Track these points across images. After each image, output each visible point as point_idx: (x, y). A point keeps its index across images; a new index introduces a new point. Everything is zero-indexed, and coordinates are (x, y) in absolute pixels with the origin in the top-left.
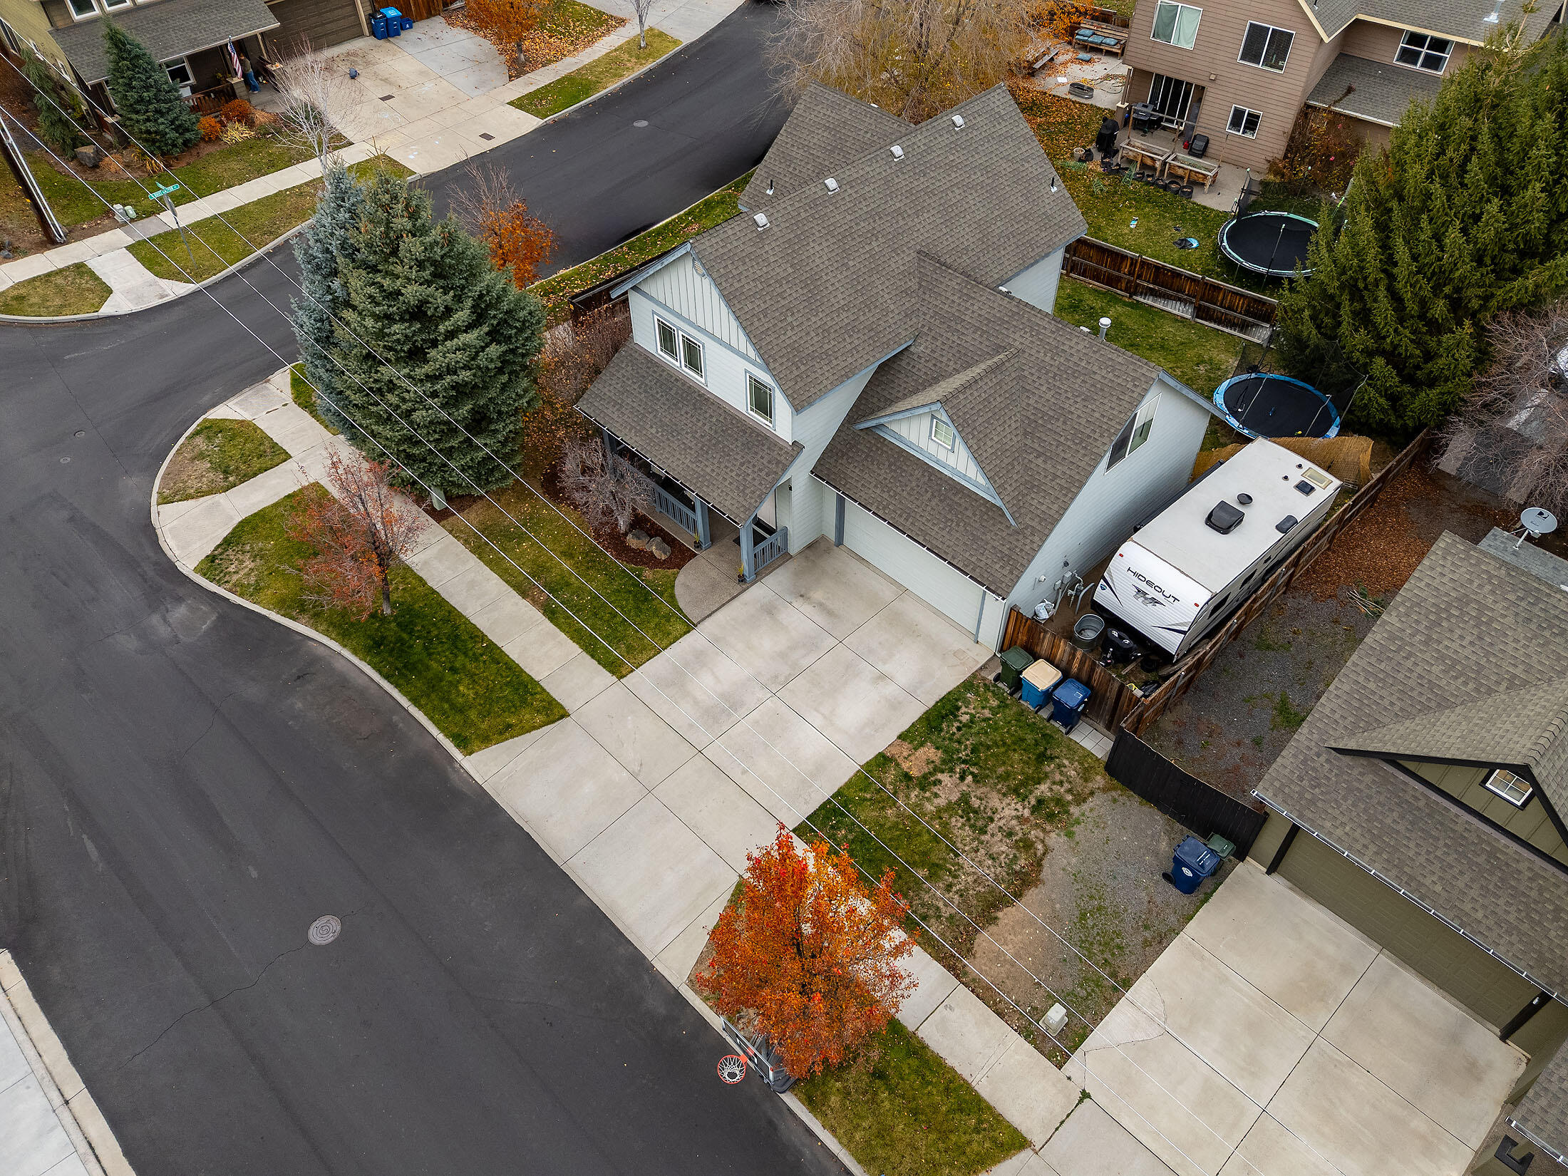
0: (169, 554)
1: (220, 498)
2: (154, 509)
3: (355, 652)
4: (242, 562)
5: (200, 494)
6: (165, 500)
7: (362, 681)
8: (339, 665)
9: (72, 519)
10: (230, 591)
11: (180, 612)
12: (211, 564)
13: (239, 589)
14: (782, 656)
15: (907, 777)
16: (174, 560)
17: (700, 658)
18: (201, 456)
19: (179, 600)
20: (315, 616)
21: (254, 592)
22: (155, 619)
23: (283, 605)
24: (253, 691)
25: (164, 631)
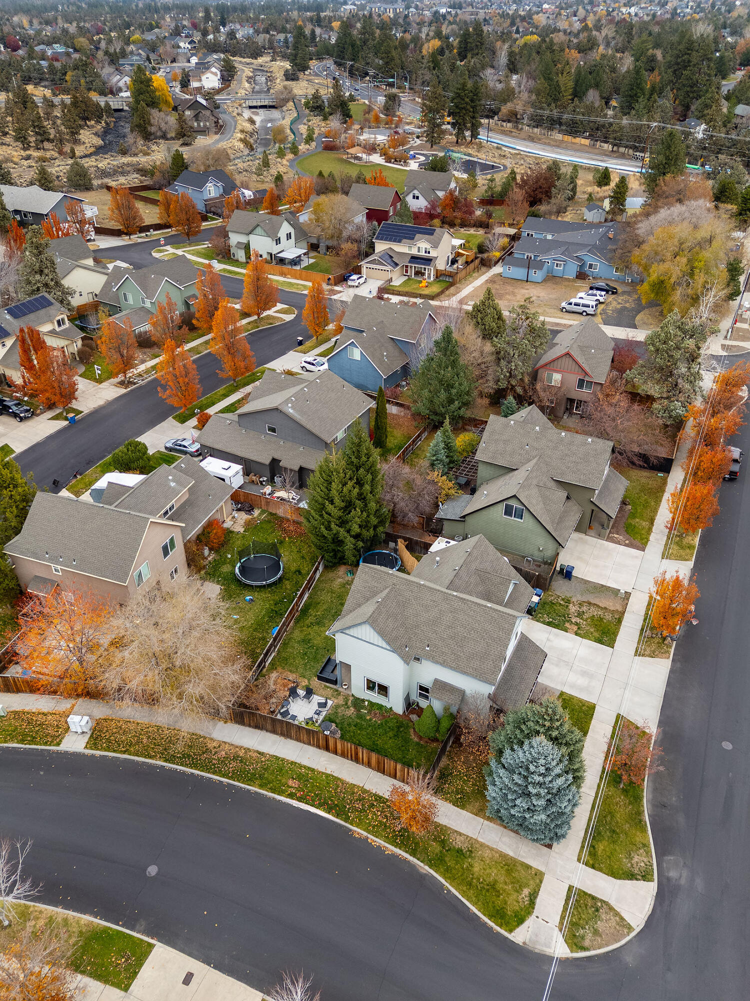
0: (653, 903)
1: (613, 903)
2: (638, 930)
3: (643, 791)
4: (637, 863)
5: (617, 914)
6: (630, 928)
7: (650, 784)
8: (651, 796)
9: (669, 969)
10: (652, 857)
11: (673, 874)
12: (646, 876)
13: (648, 853)
14: (557, 665)
15: (579, 628)
16: (654, 898)
17: (573, 686)
18: (596, 932)
19: (668, 879)
20: (640, 813)
21: (645, 846)
22: (683, 881)
23: (643, 829)
24: (681, 819)
25: (685, 873)
